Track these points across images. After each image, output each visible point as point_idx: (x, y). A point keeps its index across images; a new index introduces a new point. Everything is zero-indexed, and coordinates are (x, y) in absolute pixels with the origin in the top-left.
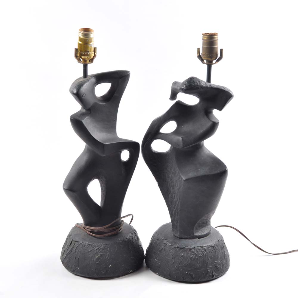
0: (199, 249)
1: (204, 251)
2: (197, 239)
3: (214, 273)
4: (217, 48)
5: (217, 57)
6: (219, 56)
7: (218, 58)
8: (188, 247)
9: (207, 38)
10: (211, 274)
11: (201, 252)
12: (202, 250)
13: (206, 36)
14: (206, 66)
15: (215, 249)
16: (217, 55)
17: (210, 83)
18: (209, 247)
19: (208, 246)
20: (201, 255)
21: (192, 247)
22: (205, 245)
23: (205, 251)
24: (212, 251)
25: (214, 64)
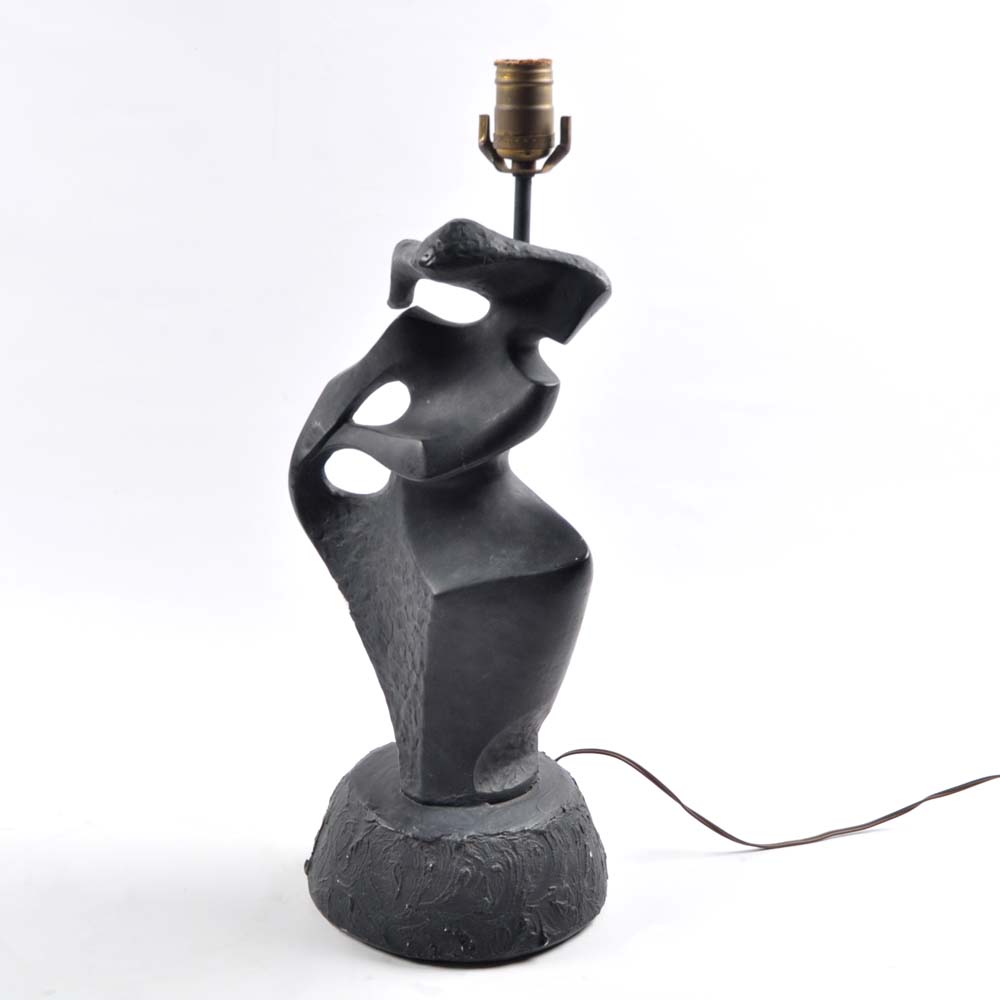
0: (492, 845)
1: (511, 851)
2: (487, 804)
3: (544, 930)
4: (550, 112)
5: (549, 146)
6: (557, 141)
7: (552, 150)
8: (450, 838)
9: (514, 75)
10: (533, 933)
11: (499, 855)
12: (503, 848)
13: (509, 70)
14: (510, 181)
15: (550, 840)
16: (549, 139)
17: (528, 241)
18: (528, 834)
19: (524, 831)
20: (498, 865)
21: (465, 838)
22: (513, 830)
23: (514, 849)
24: (538, 850)
25: (539, 172)
